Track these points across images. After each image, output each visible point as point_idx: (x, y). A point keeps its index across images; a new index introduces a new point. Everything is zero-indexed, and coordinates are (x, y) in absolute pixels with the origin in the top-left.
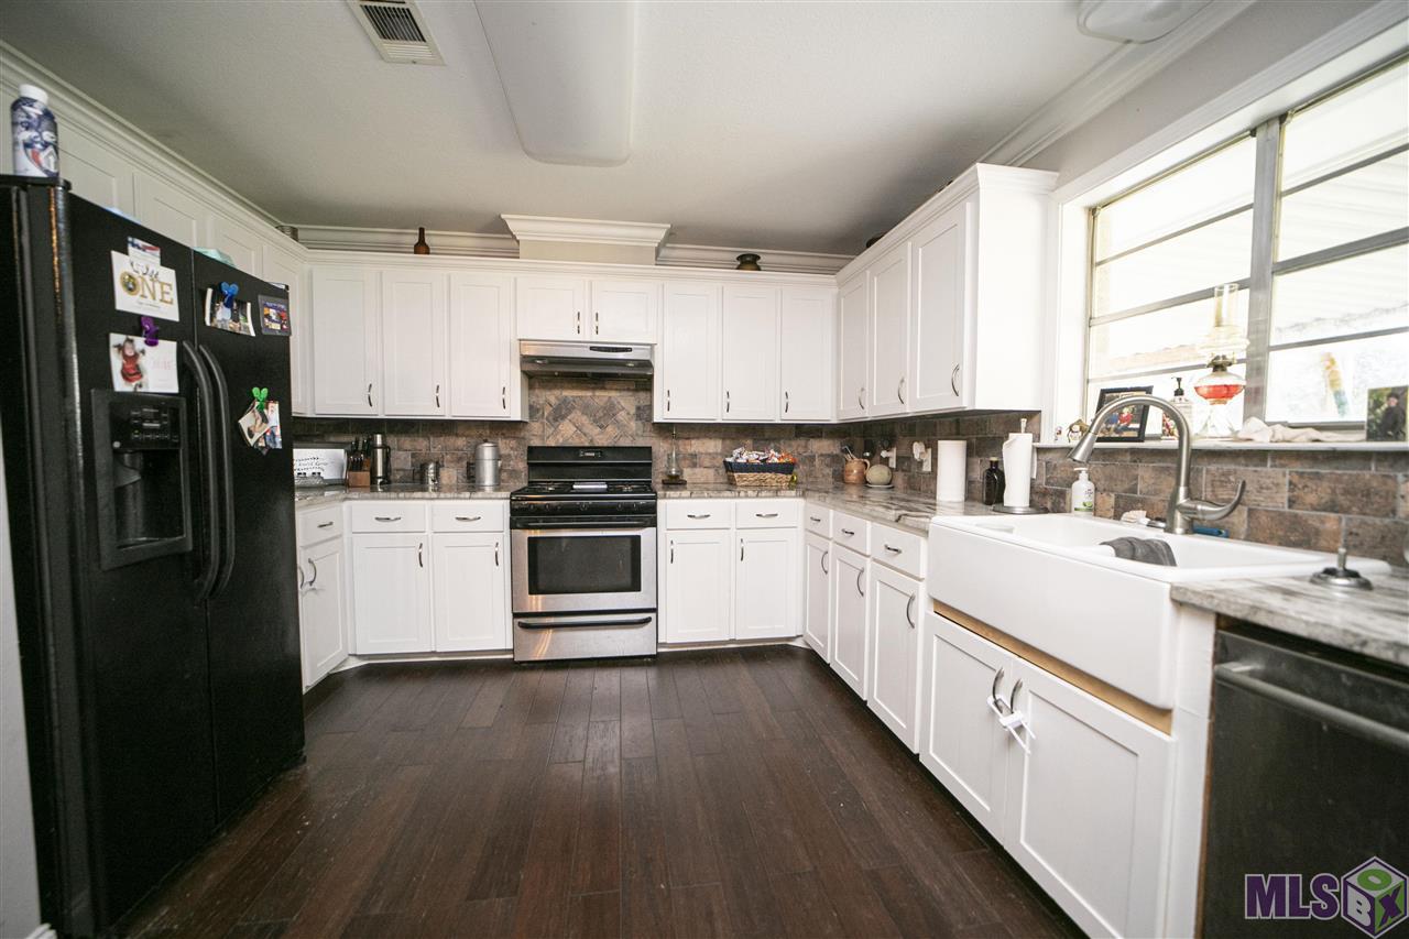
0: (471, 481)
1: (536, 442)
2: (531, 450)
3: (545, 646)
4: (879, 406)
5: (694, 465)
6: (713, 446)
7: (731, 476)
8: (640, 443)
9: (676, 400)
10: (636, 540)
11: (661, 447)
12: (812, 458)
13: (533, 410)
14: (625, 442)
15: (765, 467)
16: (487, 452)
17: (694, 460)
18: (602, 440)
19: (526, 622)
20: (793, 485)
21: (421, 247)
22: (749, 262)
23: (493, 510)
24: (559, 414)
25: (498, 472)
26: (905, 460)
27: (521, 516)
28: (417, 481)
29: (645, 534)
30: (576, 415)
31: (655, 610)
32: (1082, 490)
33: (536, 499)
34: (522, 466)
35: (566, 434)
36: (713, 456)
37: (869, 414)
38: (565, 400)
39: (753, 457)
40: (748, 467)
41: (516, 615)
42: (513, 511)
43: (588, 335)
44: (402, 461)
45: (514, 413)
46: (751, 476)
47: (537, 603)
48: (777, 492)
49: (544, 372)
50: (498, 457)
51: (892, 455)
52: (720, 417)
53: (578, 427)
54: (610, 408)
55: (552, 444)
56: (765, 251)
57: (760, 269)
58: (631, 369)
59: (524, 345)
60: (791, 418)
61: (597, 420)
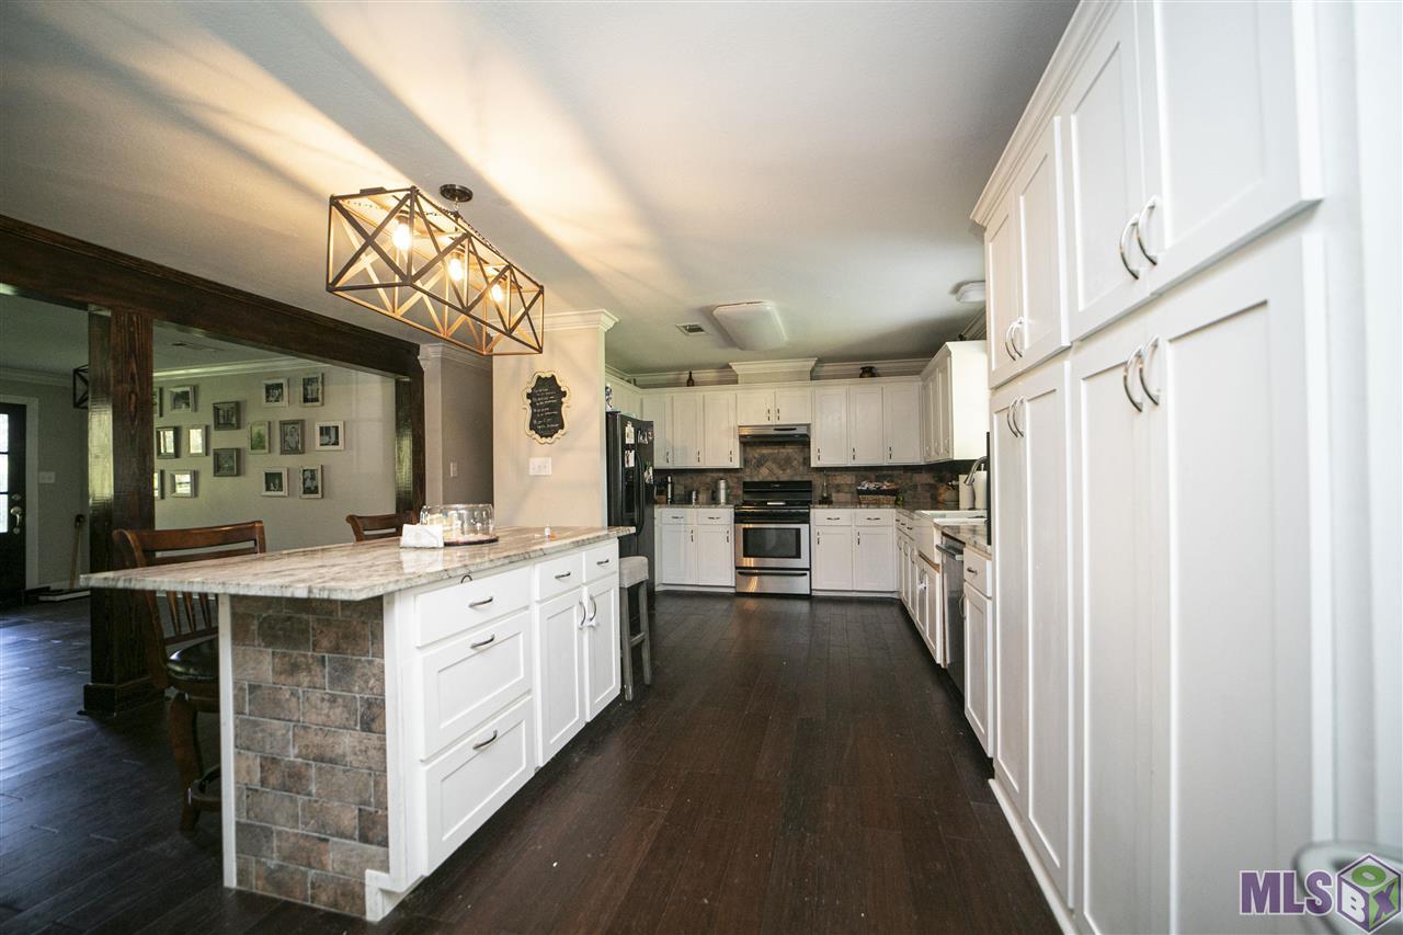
0: (714, 500)
1: (748, 480)
2: (744, 483)
3: (753, 585)
4: (934, 455)
5: (838, 491)
6: (849, 479)
7: (860, 498)
8: (806, 478)
9: (824, 454)
10: (798, 531)
11: (818, 480)
13: (745, 461)
14: (798, 479)
15: (878, 492)
16: (722, 484)
17: (838, 489)
18: (784, 477)
19: (742, 572)
20: (897, 503)
21: (691, 382)
22: (868, 372)
23: (725, 514)
24: (760, 463)
25: (727, 496)
27: (739, 518)
28: (686, 501)
29: (804, 528)
30: (769, 464)
31: (809, 570)
33: (748, 509)
34: (740, 492)
35: (763, 474)
36: (850, 486)
38: (763, 456)
39: (872, 486)
40: (868, 492)
41: (737, 568)
42: (736, 514)
43: (774, 421)
44: (680, 490)
45: (736, 464)
46: (870, 497)
47: (750, 562)
48: (881, 506)
49: (751, 442)
50: (727, 488)
52: (851, 463)
53: (771, 471)
54: (788, 460)
55: (756, 480)
56: (878, 365)
57: (873, 375)
58: (797, 440)
59: (740, 428)
60: (894, 462)
61: (781, 466)
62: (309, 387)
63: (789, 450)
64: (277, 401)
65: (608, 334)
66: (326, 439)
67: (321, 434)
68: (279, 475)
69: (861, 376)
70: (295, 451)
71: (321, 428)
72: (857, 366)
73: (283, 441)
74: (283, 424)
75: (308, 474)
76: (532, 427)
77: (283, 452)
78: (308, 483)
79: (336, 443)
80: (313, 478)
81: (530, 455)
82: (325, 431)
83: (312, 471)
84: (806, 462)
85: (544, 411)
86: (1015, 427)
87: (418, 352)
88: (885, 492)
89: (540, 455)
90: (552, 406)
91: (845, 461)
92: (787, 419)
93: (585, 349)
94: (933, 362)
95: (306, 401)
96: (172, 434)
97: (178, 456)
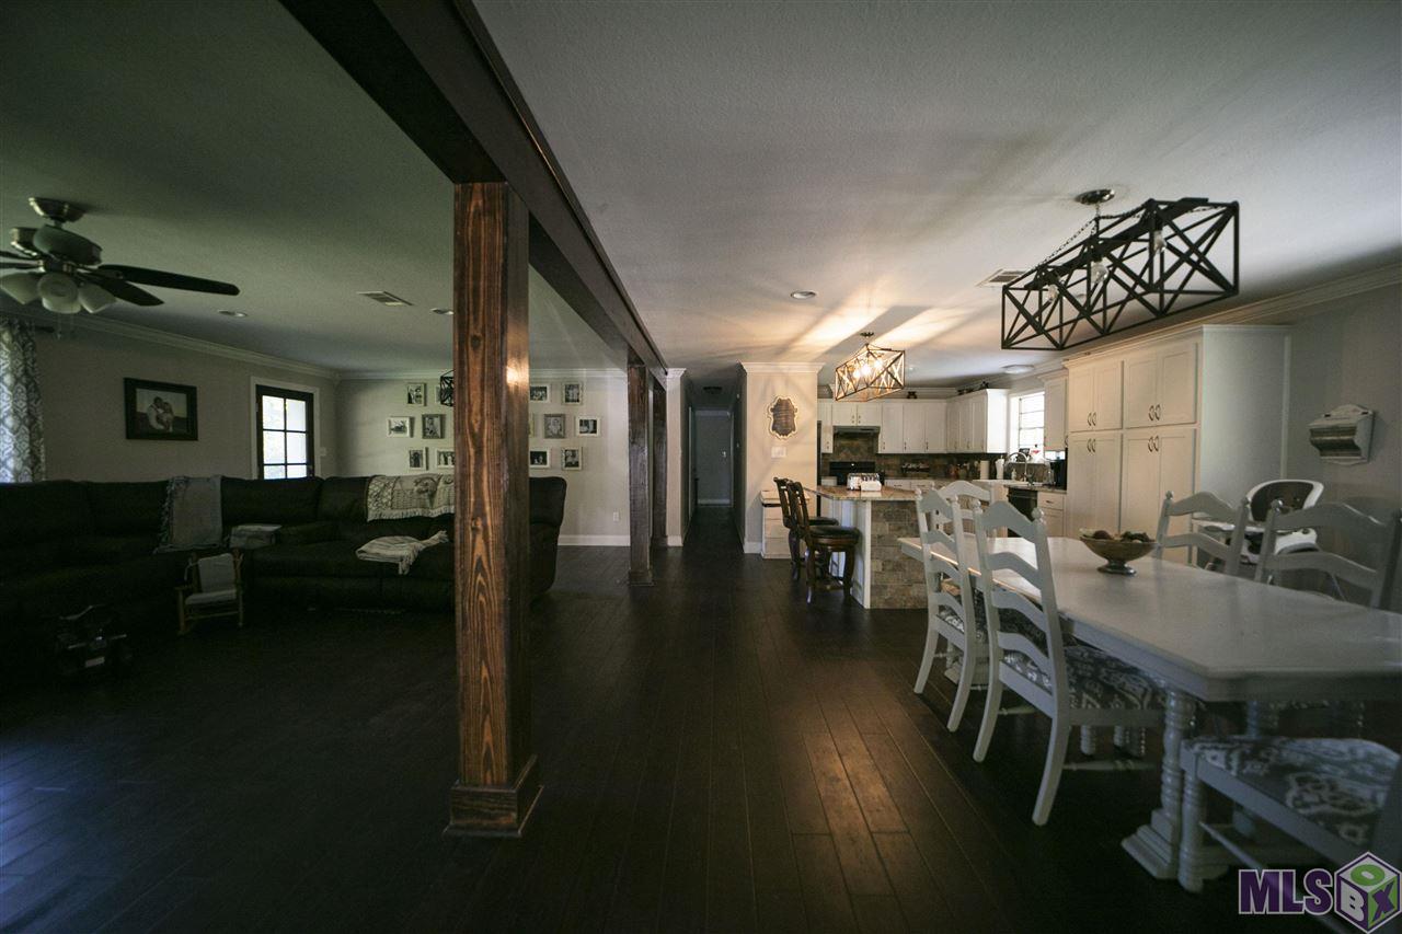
1: (834, 460)
2: (832, 464)
4: (962, 449)
5: (889, 469)
6: (896, 461)
7: (904, 473)
8: (869, 460)
9: (887, 445)
11: (877, 461)
12: (935, 467)
14: (863, 460)
15: (918, 470)
17: (889, 467)
18: (856, 460)
20: (929, 476)
22: (912, 395)
24: (839, 450)
26: (972, 467)
30: (846, 450)
32: (1014, 474)
34: (828, 469)
35: (842, 457)
36: (896, 465)
37: (958, 451)
38: (842, 445)
39: (914, 466)
40: (913, 469)
43: (856, 423)
45: (830, 450)
46: (913, 473)
48: (924, 478)
49: (841, 434)
51: (968, 465)
53: (848, 456)
54: (858, 448)
55: (837, 460)
56: (918, 391)
57: (916, 398)
58: (870, 435)
59: (835, 427)
60: (930, 451)
61: (852, 452)
62: (571, 392)
63: (858, 442)
64: (541, 399)
65: (820, 372)
66: (585, 429)
67: (581, 425)
68: (544, 454)
69: (908, 398)
70: (558, 436)
71: (581, 421)
72: (908, 391)
73: (547, 428)
74: (547, 416)
75: (570, 453)
76: (774, 429)
77: (547, 437)
78: (569, 460)
79: (594, 431)
80: (574, 456)
81: (772, 444)
82: (584, 423)
83: (573, 451)
84: (872, 449)
85: (782, 419)
86: (1091, 449)
87: (666, 373)
88: (922, 470)
89: (779, 446)
90: (786, 417)
91: (899, 450)
92: (865, 422)
93: (808, 384)
94: (966, 395)
95: (567, 400)
96: (437, 421)
97: (442, 436)
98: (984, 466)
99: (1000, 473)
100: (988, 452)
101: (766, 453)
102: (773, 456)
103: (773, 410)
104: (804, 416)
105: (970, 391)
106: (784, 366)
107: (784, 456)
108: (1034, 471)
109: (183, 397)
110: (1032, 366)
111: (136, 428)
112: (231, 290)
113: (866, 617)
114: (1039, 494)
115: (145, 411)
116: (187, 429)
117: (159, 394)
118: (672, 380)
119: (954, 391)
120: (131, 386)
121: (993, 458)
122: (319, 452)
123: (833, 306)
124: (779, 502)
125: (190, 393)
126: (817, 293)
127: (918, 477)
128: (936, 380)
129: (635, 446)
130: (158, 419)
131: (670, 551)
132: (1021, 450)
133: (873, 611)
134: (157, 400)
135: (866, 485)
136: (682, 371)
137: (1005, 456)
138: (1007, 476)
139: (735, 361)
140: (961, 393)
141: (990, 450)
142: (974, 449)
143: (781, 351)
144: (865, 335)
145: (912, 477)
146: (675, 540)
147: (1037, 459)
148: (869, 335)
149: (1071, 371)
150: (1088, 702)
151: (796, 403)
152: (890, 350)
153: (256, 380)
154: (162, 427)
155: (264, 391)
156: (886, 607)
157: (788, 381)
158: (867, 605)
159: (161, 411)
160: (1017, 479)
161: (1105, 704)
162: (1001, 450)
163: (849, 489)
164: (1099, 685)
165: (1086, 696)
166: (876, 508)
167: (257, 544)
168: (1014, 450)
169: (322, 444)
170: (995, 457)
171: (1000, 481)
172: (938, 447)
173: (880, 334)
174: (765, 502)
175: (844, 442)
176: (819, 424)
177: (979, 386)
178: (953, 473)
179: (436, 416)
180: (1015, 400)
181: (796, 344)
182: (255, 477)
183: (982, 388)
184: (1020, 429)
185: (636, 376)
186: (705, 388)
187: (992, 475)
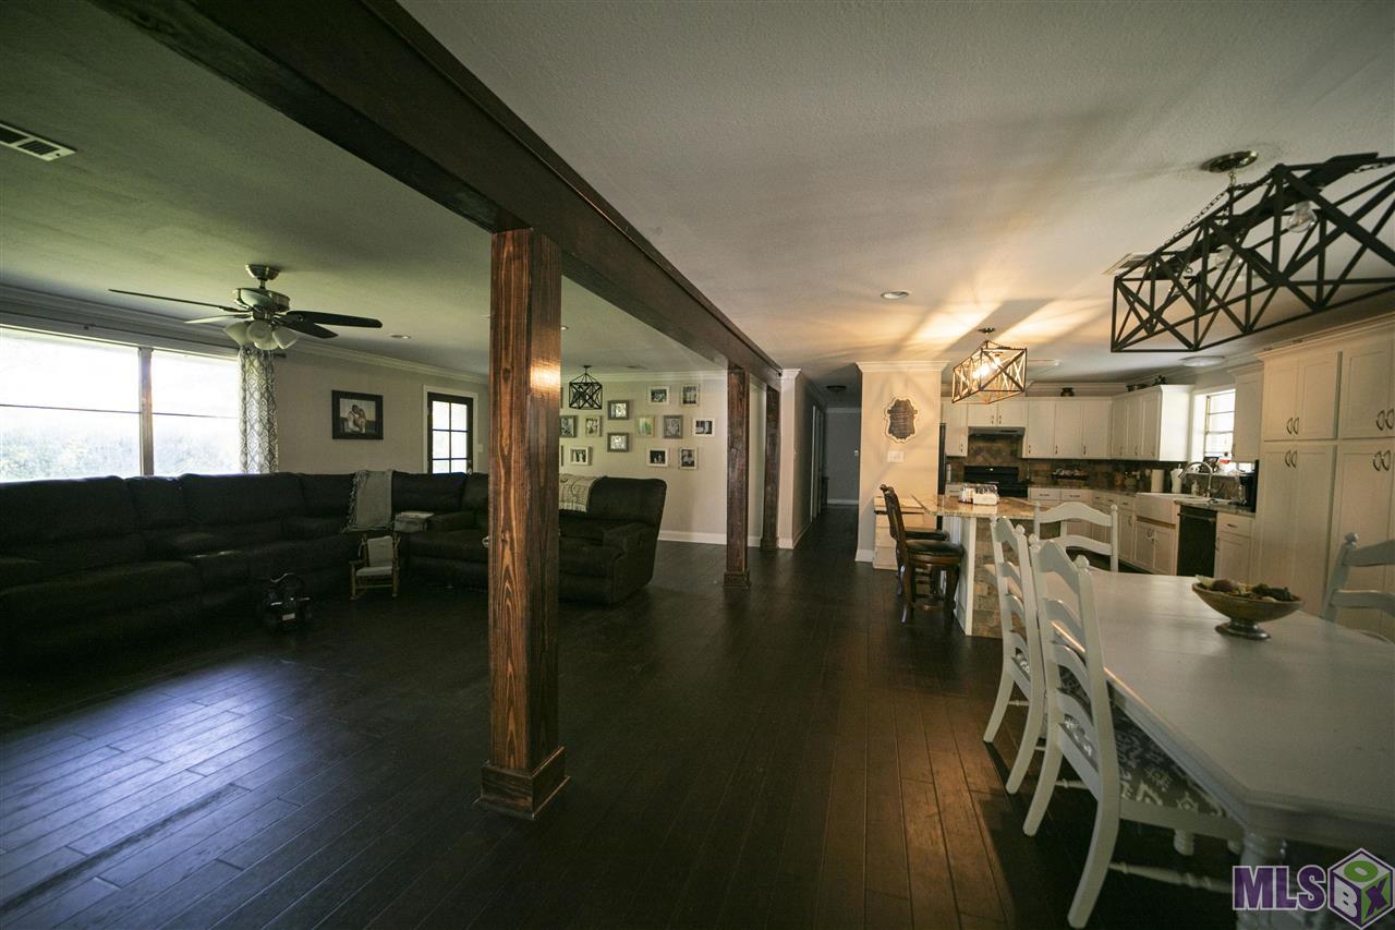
1: (967, 464)
2: (966, 467)
4: (1128, 455)
5: (1037, 475)
6: (1045, 467)
7: (1055, 481)
8: (1012, 465)
9: (1032, 449)
11: (1022, 467)
12: (1096, 474)
14: (1005, 465)
15: (1072, 477)
16: (949, 467)
17: (1037, 473)
18: (996, 464)
20: (1086, 485)
22: (1068, 392)
24: (979, 453)
26: (1143, 476)
30: (984, 454)
32: (1194, 488)
34: (962, 473)
35: (979, 461)
36: (1046, 471)
37: (1124, 457)
38: (980, 448)
39: (1067, 473)
40: (1065, 477)
43: (996, 425)
45: (965, 454)
46: (1066, 481)
48: (1080, 488)
49: (977, 436)
50: (952, 470)
51: (1137, 474)
52: (1053, 456)
53: (986, 460)
54: (999, 451)
55: (973, 464)
56: (1075, 387)
57: (1072, 395)
58: (1014, 437)
59: (970, 428)
60: (1087, 456)
61: (992, 456)
62: (688, 394)
63: (999, 445)
64: (661, 401)
65: (943, 373)
66: (702, 429)
67: (697, 425)
68: (663, 453)
69: (1062, 395)
70: (676, 436)
71: (697, 422)
72: (1059, 387)
73: (666, 430)
74: (666, 417)
75: (686, 453)
76: (891, 431)
77: (666, 437)
78: (686, 459)
79: (710, 432)
80: (690, 456)
81: (887, 449)
82: (700, 424)
83: (689, 451)
84: (1015, 454)
85: (901, 420)
86: (1290, 462)
87: (780, 375)
88: (1078, 478)
89: (896, 450)
90: (905, 419)
91: (1049, 455)
92: (1007, 423)
93: (931, 383)
94: (1136, 392)
95: (685, 402)
96: (571, 421)
97: (575, 436)
98: (1157, 476)
99: (1177, 484)
100: (1161, 459)
101: (881, 458)
102: (889, 460)
103: (889, 412)
104: (926, 418)
105: (1143, 386)
106: (903, 365)
107: (902, 460)
108: (1221, 486)
109: (372, 404)
110: (1223, 357)
111: (339, 432)
112: (377, 324)
113: (968, 645)
114: (1219, 515)
115: (346, 416)
116: (375, 432)
117: (355, 402)
118: (787, 382)
119: (1124, 386)
120: (337, 396)
121: (1168, 467)
122: (477, 448)
123: (934, 304)
124: (885, 509)
125: (378, 400)
126: (909, 292)
127: (1071, 486)
128: (1093, 375)
129: (734, 450)
130: (355, 423)
131: (780, 553)
132: (1206, 459)
133: (974, 638)
134: (354, 407)
135: (978, 498)
136: (796, 372)
137: (1184, 465)
138: (1185, 489)
139: (852, 361)
140: (1130, 389)
141: (1162, 458)
142: (1142, 456)
143: (895, 350)
144: (985, 331)
145: (1064, 486)
146: (786, 542)
147: (1228, 469)
148: (989, 331)
149: (1267, 365)
150: (1146, 795)
151: (915, 404)
152: (1009, 348)
153: (428, 389)
154: (357, 429)
155: (433, 397)
156: (991, 635)
157: (908, 381)
158: (968, 631)
159: (357, 416)
160: (1199, 494)
161: (1170, 801)
162: (1179, 457)
163: (961, 502)
164: (1166, 776)
165: (1143, 787)
166: (982, 527)
167: (413, 528)
168: (1197, 457)
169: (479, 442)
170: (1173, 465)
171: (1176, 495)
172: (1100, 452)
173: (1003, 330)
174: (877, 509)
175: (981, 444)
176: (943, 428)
177: (1153, 380)
178: (1119, 482)
179: (571, 417)
180: (1200, 399)
181: (910, 342)
182: (426, 472)
183: (1157, 383)
184: (1206, 433)
185: (735, 381)
186: (829, 387)
187: (1167, 487)
